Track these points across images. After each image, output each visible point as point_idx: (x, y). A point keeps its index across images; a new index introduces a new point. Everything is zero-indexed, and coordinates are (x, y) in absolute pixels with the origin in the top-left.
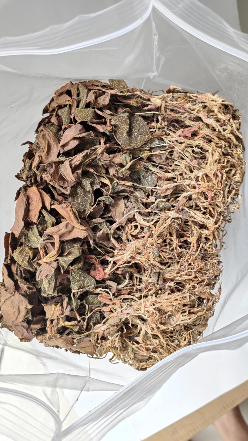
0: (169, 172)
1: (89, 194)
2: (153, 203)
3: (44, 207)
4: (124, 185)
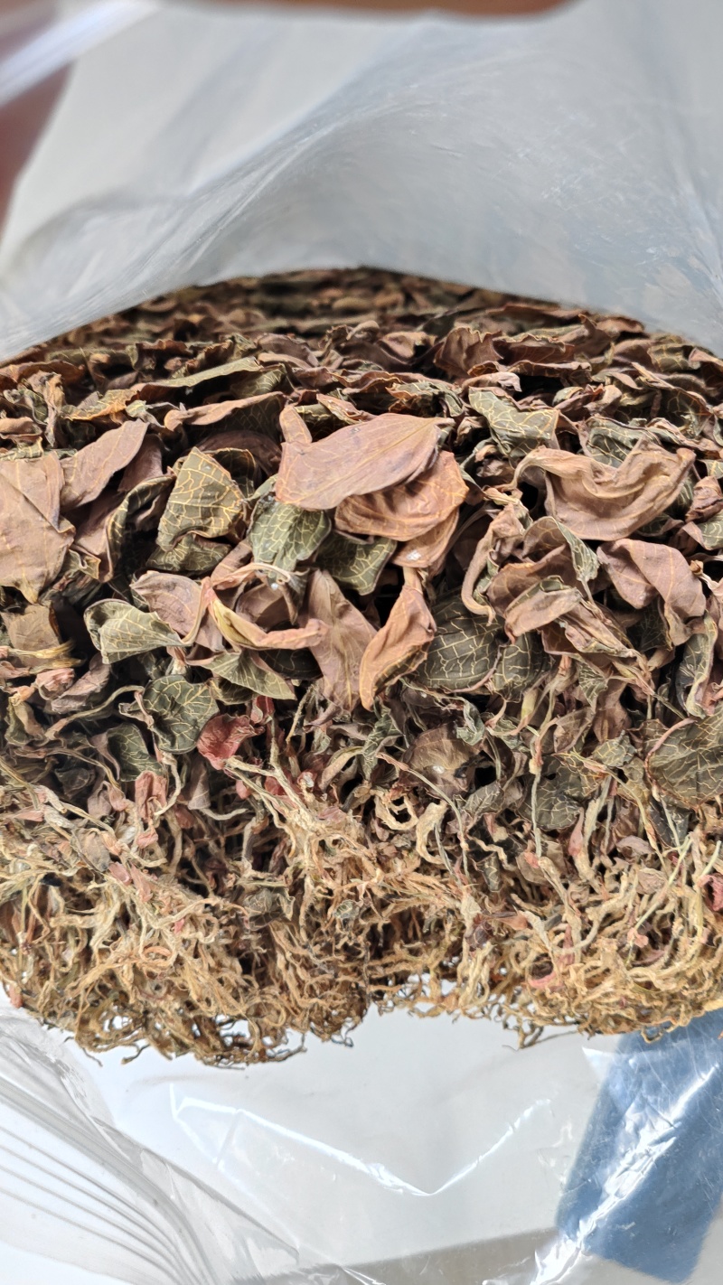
0: (591, 858)
1: (477, 672)
2: (488, 841)
3: (401, 546)
4: (530, 757)
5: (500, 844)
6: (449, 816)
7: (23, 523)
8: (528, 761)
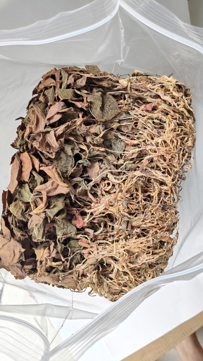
0: (135, 140)
2: (122, 165)
3: (34, 169)
4: (99, 150)
5: (124, 162)
6: (112, 173)
7: (8, 246)
8: (100, 151)
